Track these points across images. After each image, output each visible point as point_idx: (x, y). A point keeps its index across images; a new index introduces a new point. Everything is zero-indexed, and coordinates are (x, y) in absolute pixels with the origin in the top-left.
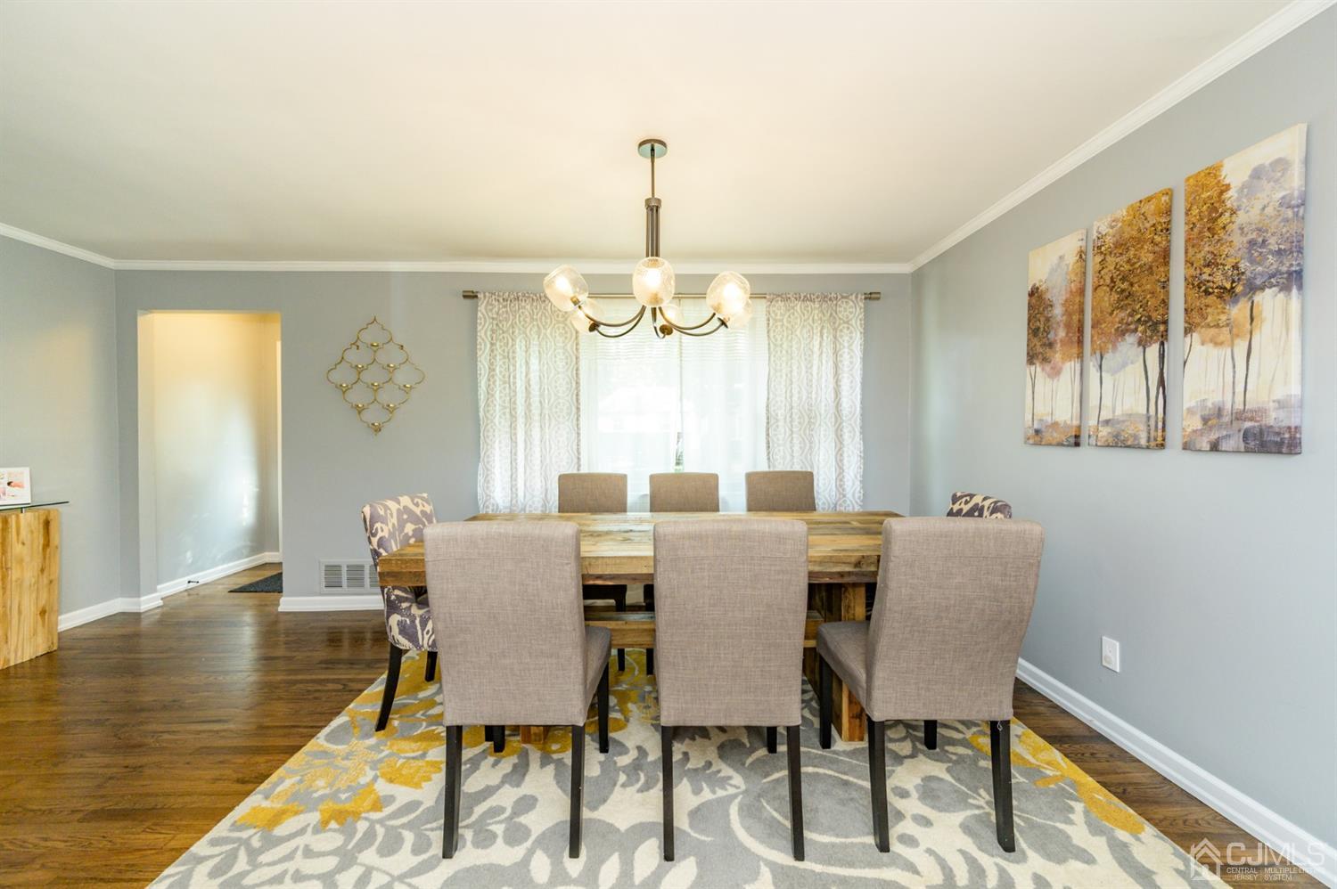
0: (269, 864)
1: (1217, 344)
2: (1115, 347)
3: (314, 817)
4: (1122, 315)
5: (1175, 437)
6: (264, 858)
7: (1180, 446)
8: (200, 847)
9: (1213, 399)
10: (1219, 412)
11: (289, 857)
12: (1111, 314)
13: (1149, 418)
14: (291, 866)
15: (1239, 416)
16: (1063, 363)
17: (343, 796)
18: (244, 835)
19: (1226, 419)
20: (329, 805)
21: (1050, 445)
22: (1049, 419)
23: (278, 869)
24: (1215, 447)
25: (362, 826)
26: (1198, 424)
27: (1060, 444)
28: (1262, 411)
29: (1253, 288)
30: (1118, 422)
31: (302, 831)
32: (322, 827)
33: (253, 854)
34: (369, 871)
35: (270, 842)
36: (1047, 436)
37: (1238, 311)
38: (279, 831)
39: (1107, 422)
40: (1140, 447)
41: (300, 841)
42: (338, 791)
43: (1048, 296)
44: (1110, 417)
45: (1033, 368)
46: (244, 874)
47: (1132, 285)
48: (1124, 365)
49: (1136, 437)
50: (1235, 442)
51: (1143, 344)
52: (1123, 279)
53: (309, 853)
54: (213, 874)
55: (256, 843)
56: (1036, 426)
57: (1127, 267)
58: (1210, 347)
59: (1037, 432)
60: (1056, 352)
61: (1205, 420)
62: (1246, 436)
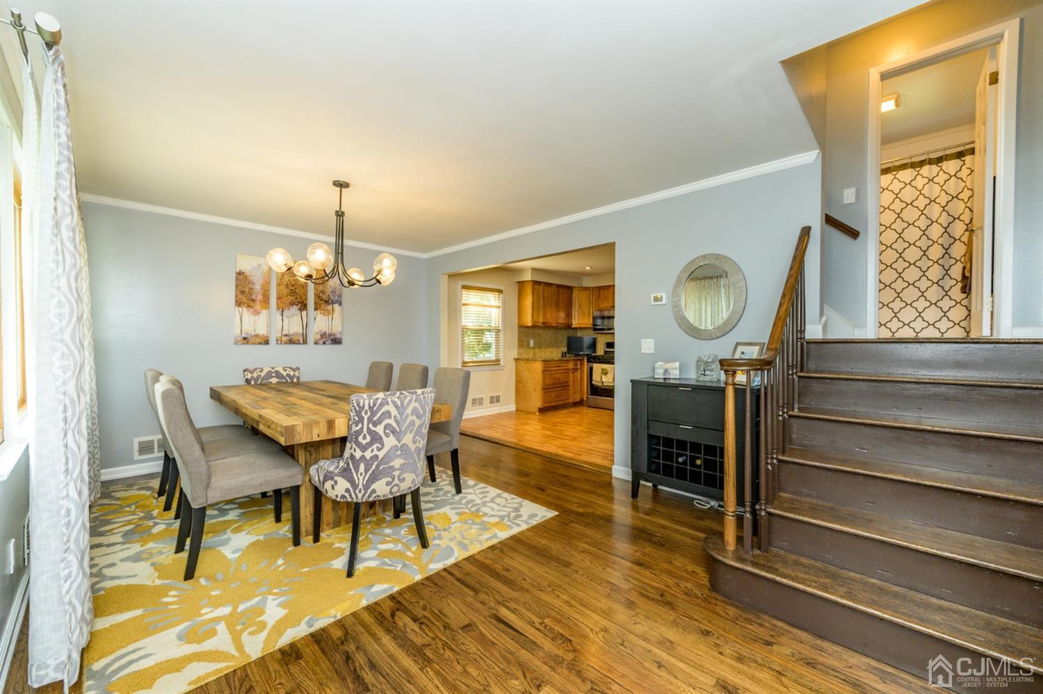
0: (505, 511)
1: (324, 315)
2: (289, 309)
3: (485, 519)
4: (292, 298)
5: (311, 339)
6: (506, 513)
7: (313, 343)
8: (524, 527)
9: (324, 330)
10: (325, 334)
11: (499, 510)
12: (287, 296)
13: (303, 334)
14: (499, 508)
15: (330, 335)
16: (262, 309)
17: (470, 522)
18: (509, 523)
19: (327, 336)
20: (477, 520)
21: (254, 344)
22: (253, 333)
23: (504, 509)
24: (324, 343)
25: (473, 509)
26: (319, 337)
27: (260, 344)
28: (335, 334)
29: (333, 303)
30: (291, 335)
31: (492, 516)
32: (485, 514)
33: (508, 516)
34: (481, 499)
35: (502, 518)
36: (252, 340)
37: (330, 307)
38: (497, 519)
39: (286, 335)
40: (300, 344)
41: (493, 513)
42: (470, 524)
43: (251, 278)
44: (287, 333)
45: (240, 309)
46: (513, 512)
47: (296, 289)
48: (293, 316)
49: (298, 340)
50: (329, 342)
51: (301, 310)
52: (292, 286)
53: (493, 509)
54: (521, 516)
55: (506, 519)
56: (243, 335)
57: (294, 282)
58: (322, 315)
59: (245, 338)
60: (257, 304)
61: (321, 336)
62: (332, 340)
